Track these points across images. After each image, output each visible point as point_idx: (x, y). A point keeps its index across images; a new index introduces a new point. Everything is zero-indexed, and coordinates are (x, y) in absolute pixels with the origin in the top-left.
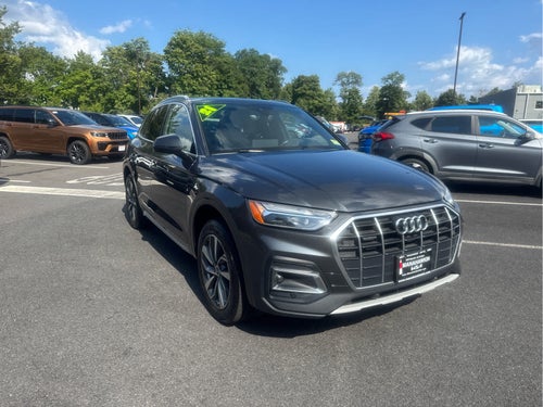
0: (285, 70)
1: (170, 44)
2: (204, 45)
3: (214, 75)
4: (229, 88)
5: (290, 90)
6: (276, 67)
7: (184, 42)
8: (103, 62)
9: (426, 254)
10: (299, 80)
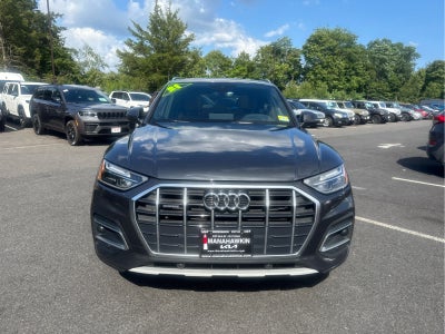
0: (418, 56)
1: (309, 41)
2: (337, 40)
3: (343, 64)
4: (357, 74)
5: (424, 74)
6: (409, 54)
7: (321, 38)
8: (256, 59)
9: (244, 236)
10: (434, 65)
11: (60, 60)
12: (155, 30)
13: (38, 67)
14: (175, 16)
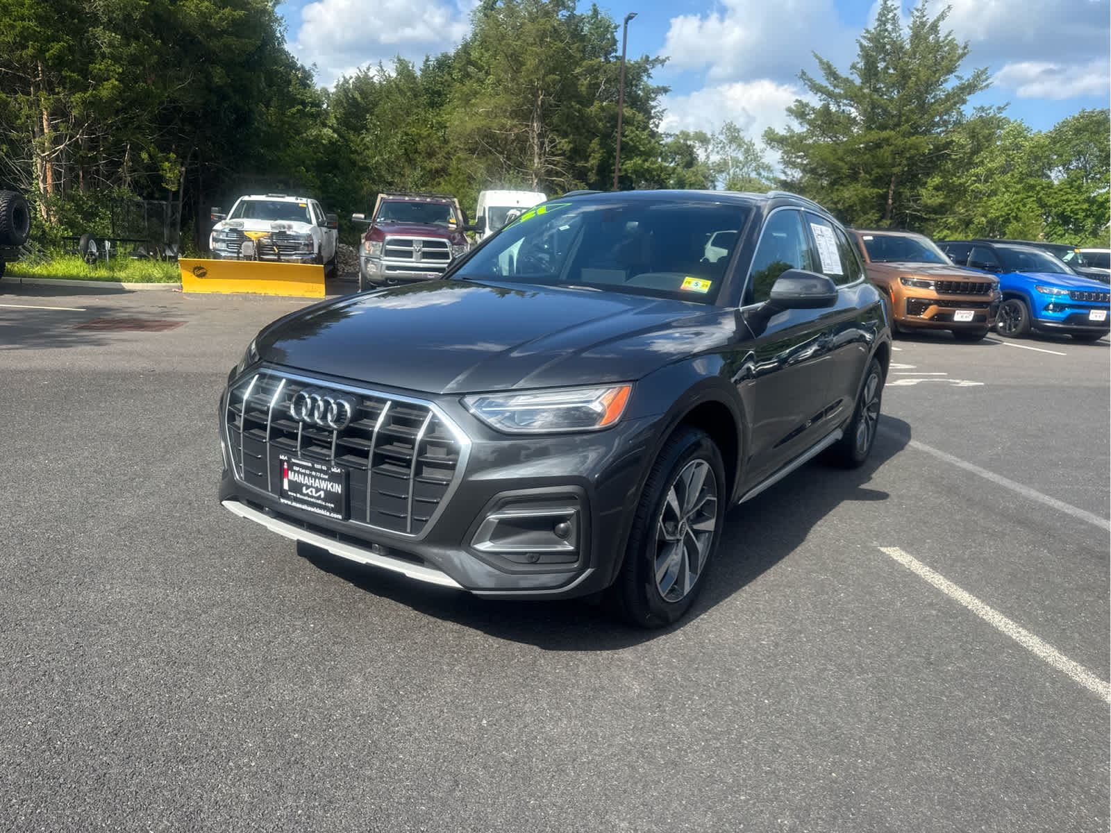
11: (638, 160)
12: (870, 72)
13: (593, 177)
14: (934, 28)
